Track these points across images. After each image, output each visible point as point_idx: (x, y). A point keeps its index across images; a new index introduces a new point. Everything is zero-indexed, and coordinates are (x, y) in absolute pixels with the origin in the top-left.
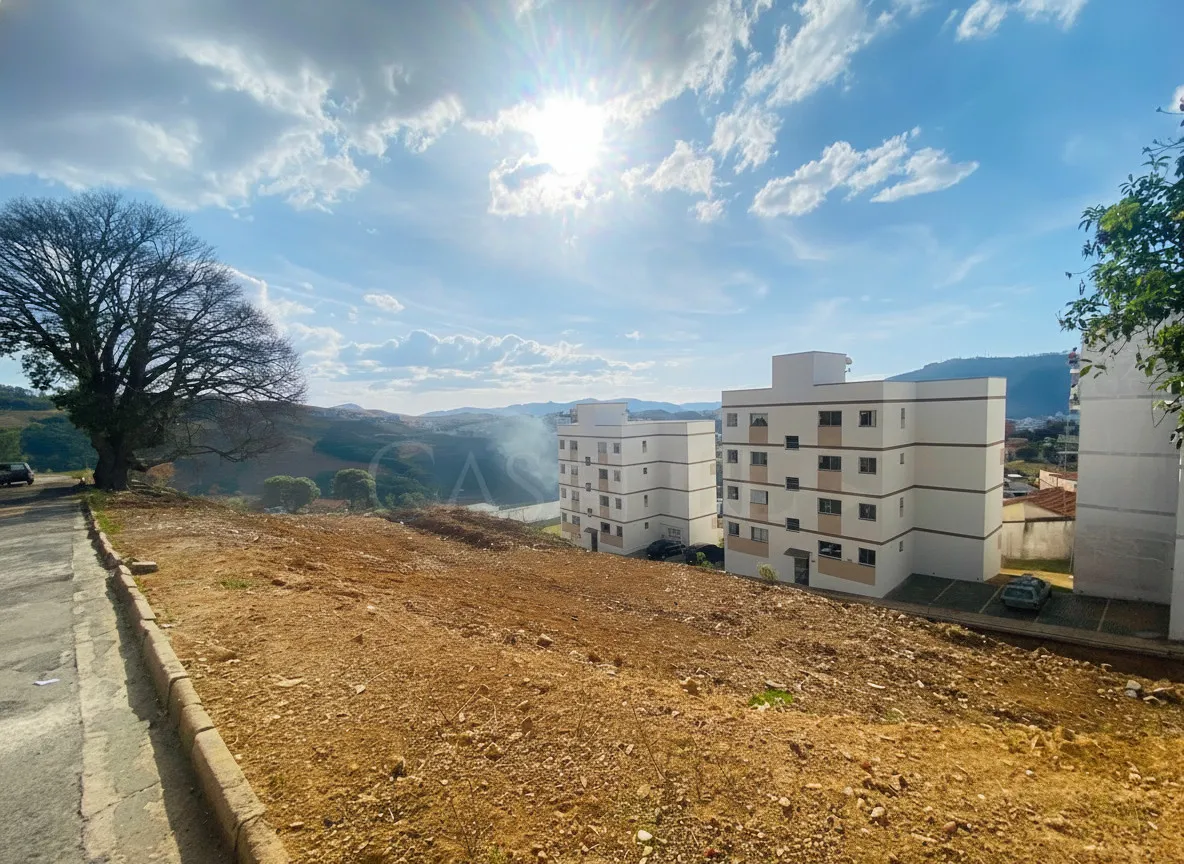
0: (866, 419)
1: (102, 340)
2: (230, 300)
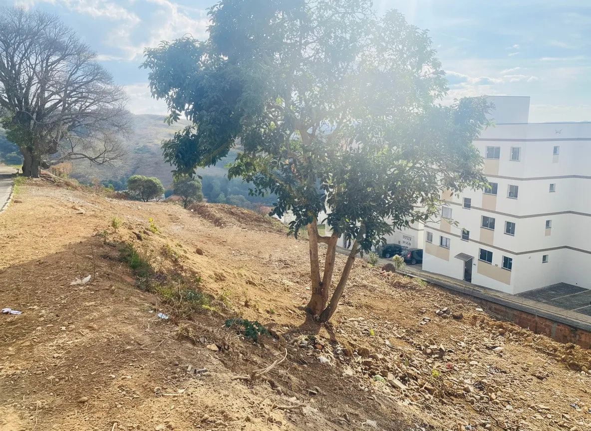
0: (515, 155)
1: (24, 88)
2: (91, 60)
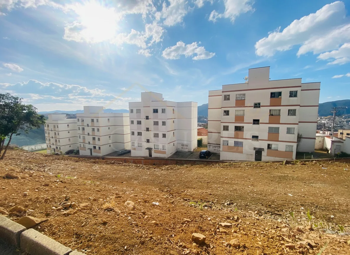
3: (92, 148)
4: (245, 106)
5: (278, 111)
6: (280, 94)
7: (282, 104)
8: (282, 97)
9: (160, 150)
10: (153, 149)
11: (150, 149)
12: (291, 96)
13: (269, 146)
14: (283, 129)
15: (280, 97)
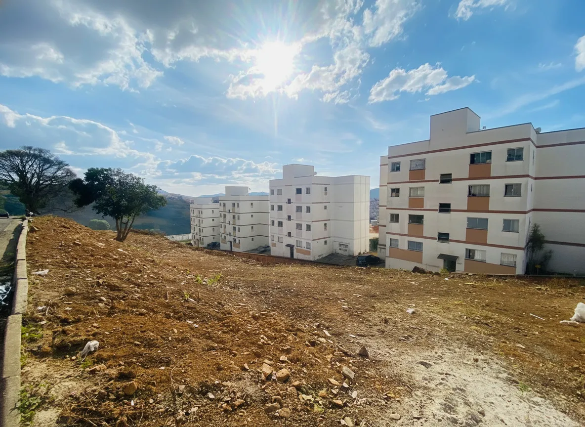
3: (233, 241)
4: (426, 180)
5: (485, 188)
6: (488, 155)
7: (492, 175)
8: (492, 162)
9: (303, 248)
10: (295, 247)
11: (291, 247)
12: (509, 159)
13: (470, 254)
14: (495, 222)
15: (488, 161)
